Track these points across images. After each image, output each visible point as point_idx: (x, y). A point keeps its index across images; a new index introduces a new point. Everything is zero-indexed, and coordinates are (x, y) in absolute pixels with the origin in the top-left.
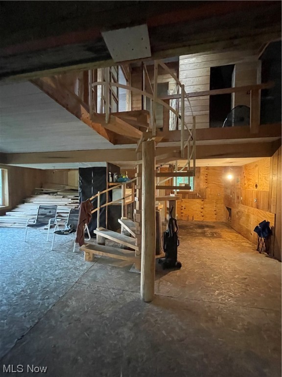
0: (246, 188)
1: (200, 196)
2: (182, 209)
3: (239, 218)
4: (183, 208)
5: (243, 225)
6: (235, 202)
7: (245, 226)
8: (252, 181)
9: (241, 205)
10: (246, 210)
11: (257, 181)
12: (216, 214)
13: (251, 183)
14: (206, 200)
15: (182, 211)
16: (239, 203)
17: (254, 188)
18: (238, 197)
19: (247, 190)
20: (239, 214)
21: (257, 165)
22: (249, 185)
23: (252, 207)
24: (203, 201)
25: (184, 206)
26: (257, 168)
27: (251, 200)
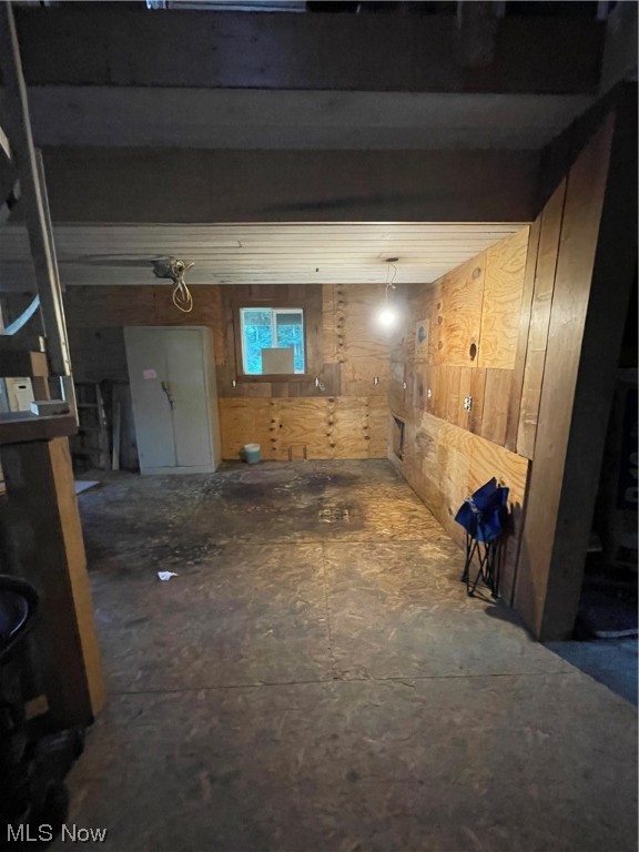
0: (443, 360)
1: (323, 389)
2: (271, 430)
3: (422, 455)
4: (275, 425)
5: (431, 478)
6: (414, 404)
7: (435, 481)
8: (459, 333)
9: (427, 416)
10: (440, 434)
11: (476, 333)
12: (367, 438)
13: (457, 341)
14: (340, 399)
15: (274, 435)
16: (422, 409)
17: (465, 359)
18: (421, 390)
19: (444, 365)
20: (423, 442)
21: (479, 270)
22: (451, 348)
23: (456, 424)
24: (331, 401)
25: (277, 419)
26: (479, 282)
27: (454, 400)
